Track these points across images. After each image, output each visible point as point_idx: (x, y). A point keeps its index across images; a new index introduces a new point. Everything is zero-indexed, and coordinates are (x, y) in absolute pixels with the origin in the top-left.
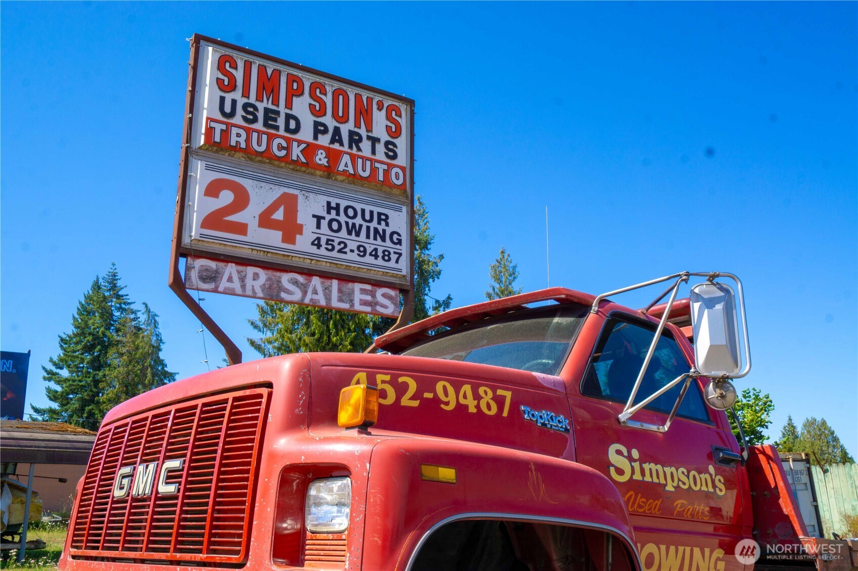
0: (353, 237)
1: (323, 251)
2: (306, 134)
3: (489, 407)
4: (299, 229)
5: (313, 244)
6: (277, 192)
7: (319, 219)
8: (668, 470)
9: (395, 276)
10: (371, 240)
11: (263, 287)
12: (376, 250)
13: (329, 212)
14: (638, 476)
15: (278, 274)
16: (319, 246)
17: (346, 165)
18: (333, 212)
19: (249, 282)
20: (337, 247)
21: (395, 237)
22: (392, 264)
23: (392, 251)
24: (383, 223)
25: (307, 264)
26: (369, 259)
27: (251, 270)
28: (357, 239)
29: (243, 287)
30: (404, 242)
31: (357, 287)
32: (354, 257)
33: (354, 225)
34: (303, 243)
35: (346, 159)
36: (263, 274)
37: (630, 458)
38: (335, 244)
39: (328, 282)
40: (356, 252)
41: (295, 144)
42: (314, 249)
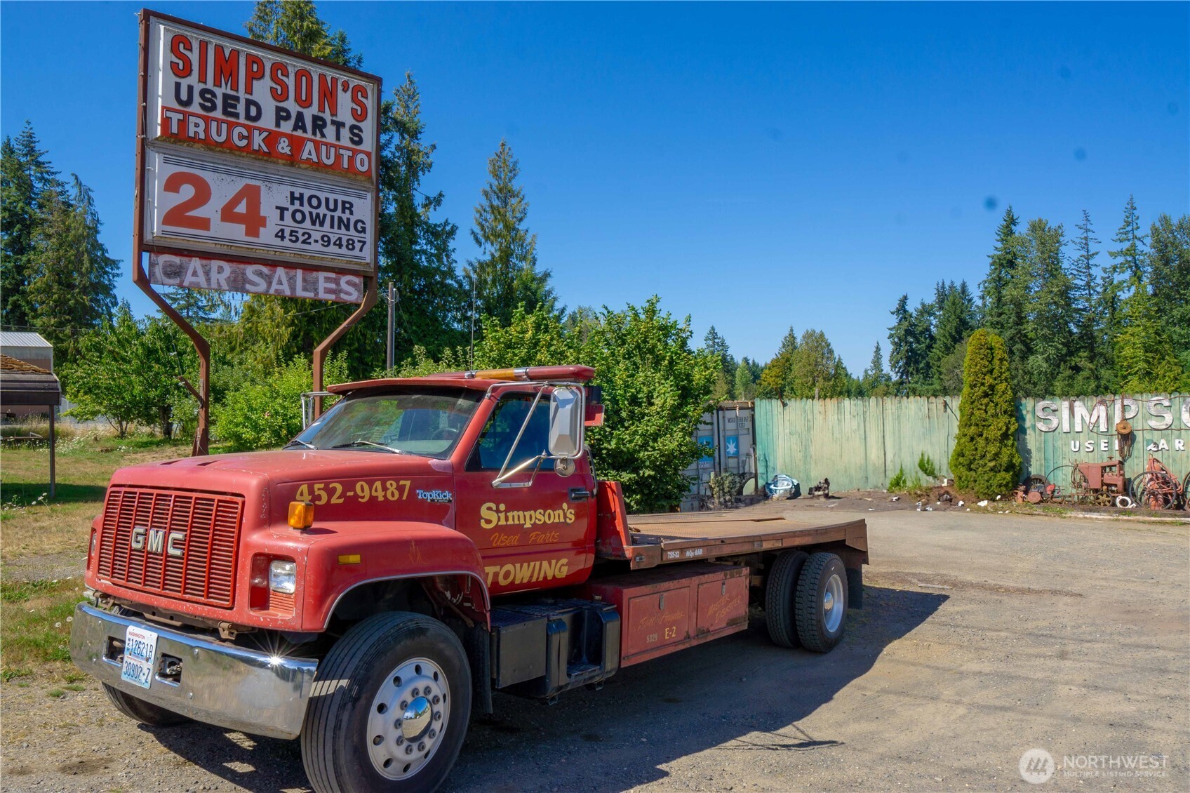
0: (317, 227)
1: (287, 243)
2: (268, 121)
3: (393, 495)
4: (262, 222)
5: (277, 236)
6: (240, 184)
7: (282, 210)
8: (527, 514)
9: (360, 264)
10: (336, 230)
11: (228, 279)
12: (340, 239)
13: (292, 203)
14: (502, 522)
15: (242, 266)
16: (283, 238)
17: (310, 153)
18: (297, 202)
19: (214, 275)
20: (301, 238)
21: (360, 225)
22: (356, 252)
23: (356, 239)
24: (347, 211)
25: (271, 256)
26: (333, 249)
27: (215, 264)
28: (321, 229)
29: (208, 280)
30: (368, 230)
31: (322, 275)
32: (318, 247)
33: (318, 215)
34: (267, 235)
35: (309, 146)
36: (228, 268)
37: (498, 511)
38: (299, 235)
39: (292, 272)
40: (320, 242)
41: (256, 132)
42: (278, 242)
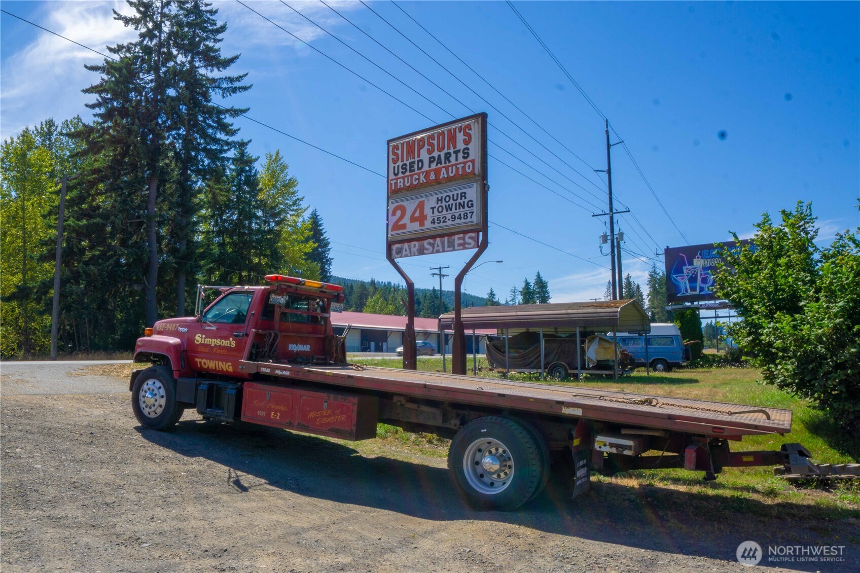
0: (449, 212)
1: (436, 225)
2: (426, 167)
3: (173, 328)
4: (425, 218)
5: (432, 223)
6: (417, 202)
7: (433, 208)
8: (213, 340)
9: (472, 225)
10: (458, 210)
11: (417, 250)
12: (460, 215)
13: (437, 203)
14: (203, 342)
15: (423, 242)
16: (434, 223)
17: (444, 174)
18: (439, 202)
19: (413, 249)
20: (442, 220)
21: (470, 203)
22: (469, 220)
23: (468, 212)
24: (463, 198)
25: (433, 233)
26: (457, 221)
27: (413, 243)
28: (451, 212)
29: (410, 252)
30: (475, 205)
31: (457, 237)
32: (449, 223)
33: (449, 205)
34: (428, 224)
35: (444, 170)
36: (416, 243)
37: (202, 338)
38: (441, 219)
39: (443, 239)
40: (451, 219)
41: (421, 174)
42: (433, 226)
